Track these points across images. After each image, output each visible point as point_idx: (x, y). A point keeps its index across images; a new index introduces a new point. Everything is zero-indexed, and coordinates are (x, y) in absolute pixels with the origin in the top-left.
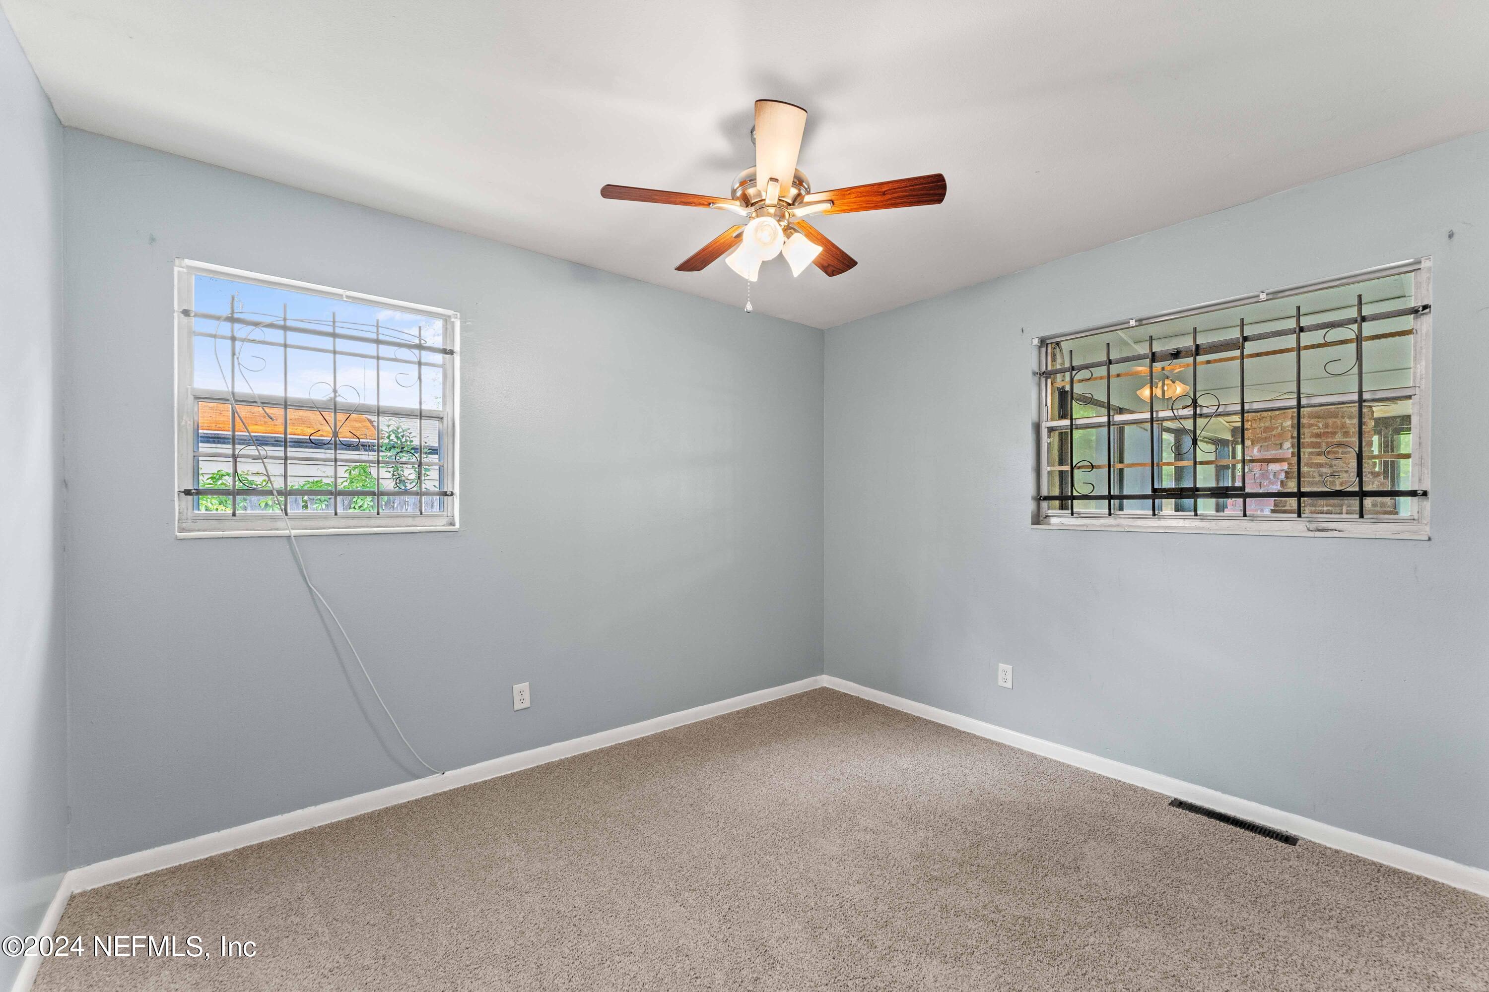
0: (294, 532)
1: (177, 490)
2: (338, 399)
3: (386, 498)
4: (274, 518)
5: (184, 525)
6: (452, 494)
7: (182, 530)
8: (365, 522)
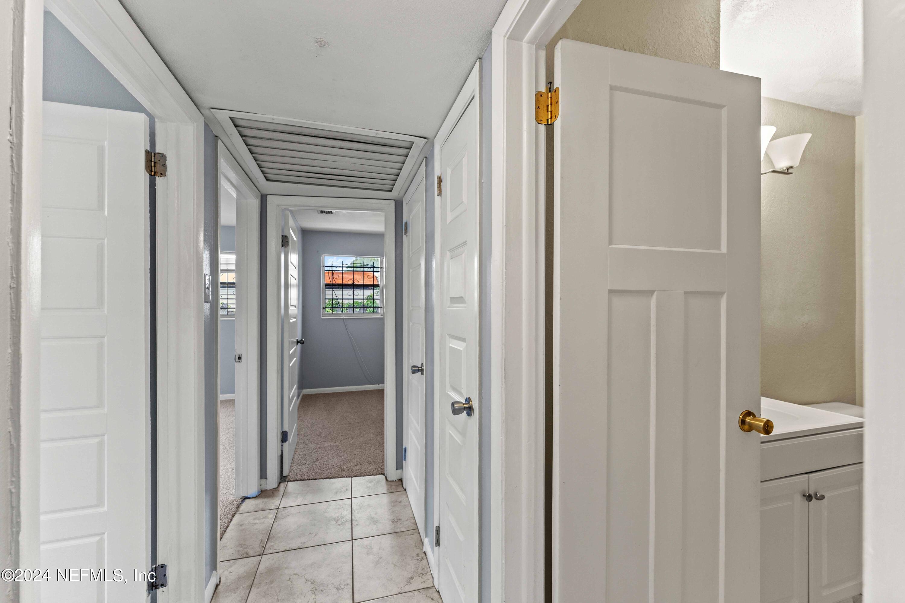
0: (344, 317)
1: (322, 307)
2: (354, 283)
3: (365, 308)
4: (340, 314)
5: (323, 316)
6: (382, 307)
7: (323, 317)
8: (360, 315)
